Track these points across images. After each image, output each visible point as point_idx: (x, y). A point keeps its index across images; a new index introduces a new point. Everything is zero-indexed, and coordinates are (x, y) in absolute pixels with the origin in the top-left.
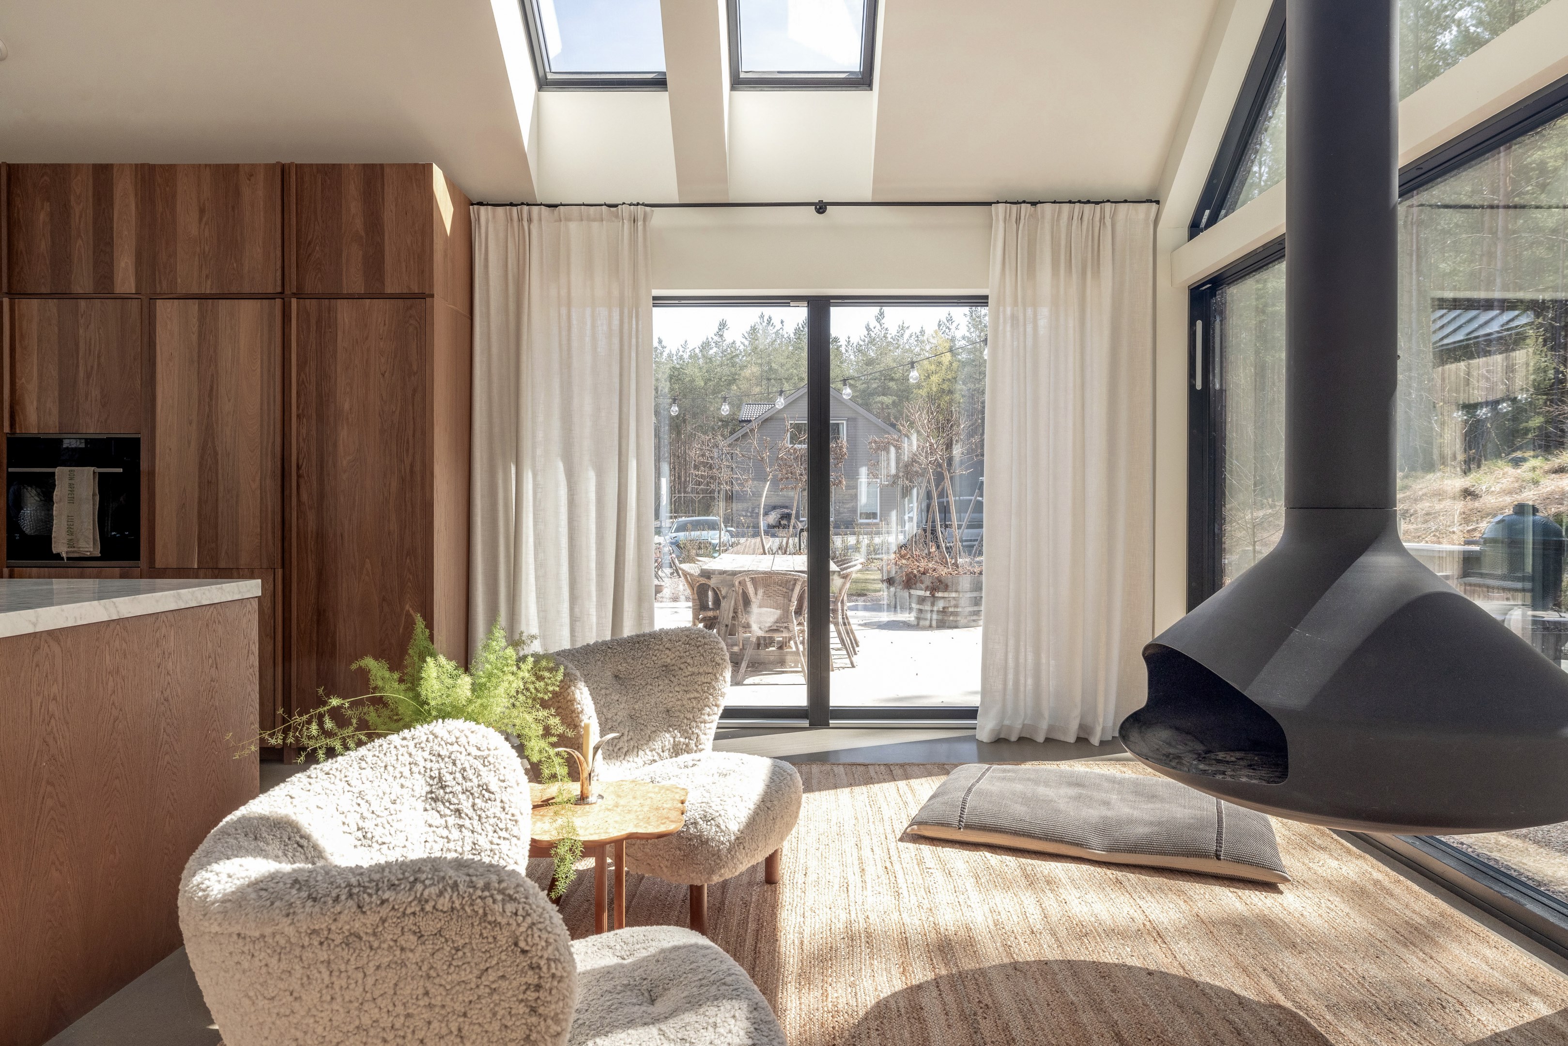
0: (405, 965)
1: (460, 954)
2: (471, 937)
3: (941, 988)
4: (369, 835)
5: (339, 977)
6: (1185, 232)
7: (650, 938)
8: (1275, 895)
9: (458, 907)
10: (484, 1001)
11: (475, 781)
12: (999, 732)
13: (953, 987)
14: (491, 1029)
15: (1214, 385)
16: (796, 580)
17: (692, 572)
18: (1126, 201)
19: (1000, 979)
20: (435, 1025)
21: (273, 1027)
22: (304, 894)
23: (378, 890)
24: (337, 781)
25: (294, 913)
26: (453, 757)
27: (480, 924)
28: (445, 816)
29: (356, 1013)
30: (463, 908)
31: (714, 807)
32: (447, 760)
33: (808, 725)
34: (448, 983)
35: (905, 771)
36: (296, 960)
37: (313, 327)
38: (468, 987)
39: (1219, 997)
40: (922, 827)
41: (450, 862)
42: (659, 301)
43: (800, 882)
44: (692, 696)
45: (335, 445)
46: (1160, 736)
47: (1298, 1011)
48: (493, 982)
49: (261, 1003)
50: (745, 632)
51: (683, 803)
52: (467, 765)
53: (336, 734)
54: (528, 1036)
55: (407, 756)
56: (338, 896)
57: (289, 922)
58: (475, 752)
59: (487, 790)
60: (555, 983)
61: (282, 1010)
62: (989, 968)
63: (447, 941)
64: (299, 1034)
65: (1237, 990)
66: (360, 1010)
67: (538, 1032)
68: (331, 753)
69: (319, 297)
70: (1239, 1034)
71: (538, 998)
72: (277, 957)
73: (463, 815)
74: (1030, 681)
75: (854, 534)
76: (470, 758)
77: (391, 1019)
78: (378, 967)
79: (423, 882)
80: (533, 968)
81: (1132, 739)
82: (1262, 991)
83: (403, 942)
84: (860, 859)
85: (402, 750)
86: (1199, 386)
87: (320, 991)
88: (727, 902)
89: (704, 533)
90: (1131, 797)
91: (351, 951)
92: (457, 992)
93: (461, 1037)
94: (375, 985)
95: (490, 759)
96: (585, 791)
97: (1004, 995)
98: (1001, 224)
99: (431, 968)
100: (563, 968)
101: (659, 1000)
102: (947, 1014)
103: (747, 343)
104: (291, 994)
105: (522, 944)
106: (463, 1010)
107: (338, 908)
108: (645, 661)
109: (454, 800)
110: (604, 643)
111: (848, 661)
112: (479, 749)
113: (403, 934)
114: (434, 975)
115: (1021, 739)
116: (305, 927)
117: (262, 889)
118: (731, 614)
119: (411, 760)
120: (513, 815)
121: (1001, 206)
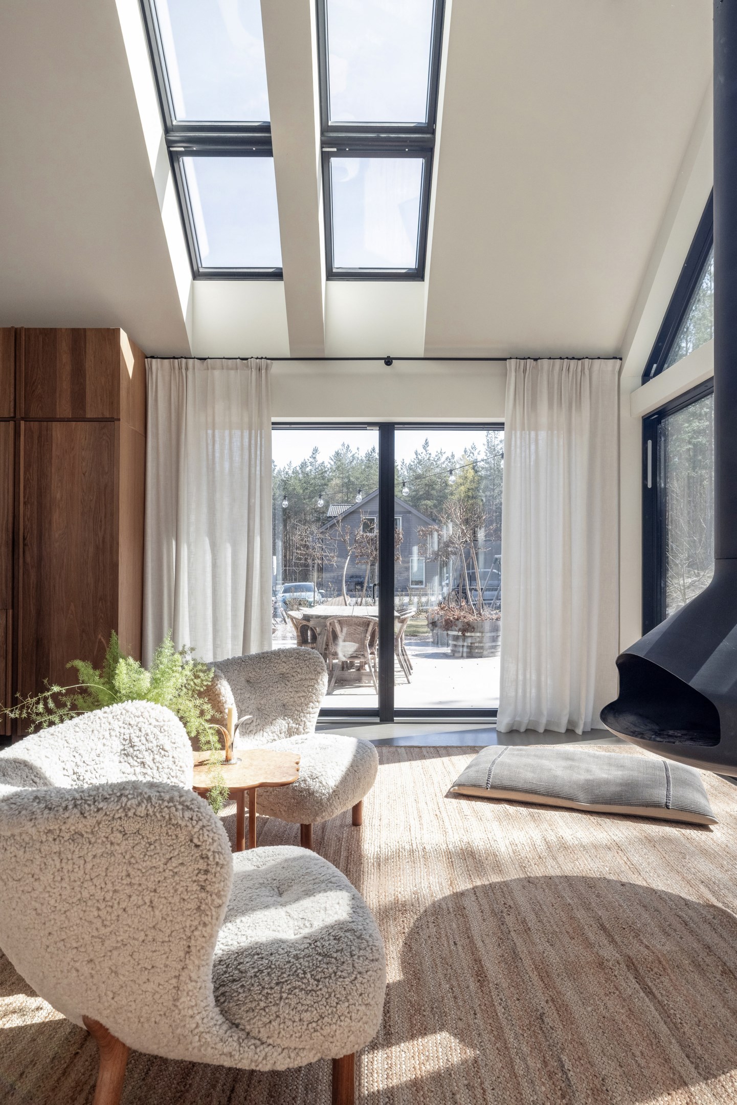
0: (114, 855)
1: (152, 847)
2: (160, 835)
3: (478, 894)
4: (81, 778)
5: (67, 863)
6: (640, 380)
7: (277, 853)
8: (708, 833)
9: (152, 814)
10: (168, 881)
11: (155, 742)
12: (513, 725)
13: (486, 894)
14: (173, 901)
15: (660, 484)
16: (369, 622)
17: (297, 617)
18: (599, 358)
19: (519, 889)
20: (134, 898)
21: (19, 901)
22: (42, 805)
23: (95, 802)
24: (59, 740)
25: (35, 818)
26: (139, 726)
27: (166, 826)
28: (134, 766)
29: (79, 889)
30: (155, 815)
31: (318, 769)
32: (135, 727)
33: (379, 721)
34: (144, 868)
35: (447, 751)
36: (37, 852)
37: (36, 441)
38: (158, 870)
39: (671, 900)
40: (461, 788)
41: (145, 784)
42: (277, 425)
43: (377, 824)
44: (301, 695)
45: (50, 523)
46: (628, 719)
47: (727, 909)
48: (175, 867)
49: (11, 883)
50: (334, 659)
51: (297, 763)
52: (149, 732)
53: (55, 713)
54: (199, 907)
55: (107, 724)
56: (67, 807)
57: (32, 824)
58: (154, 723)
59: (163, 749)
60: (219, 869)
61: (26, 888)
62: (511, 881)
63: (143, 838)
64: (38, 906)
65: (683, 895)
66: (81, 887)
67: (206, 904)
68: (51, 724)
69: (40, 420)
70: (686, 925)
71: (207, 879)
72: (23, 850)
73: (146, 766)
74: (534, 691)
75: (407, 595)
76: (151, 727)
77: (103, 893)
78: (95, 856)
79: (127, 796)
80: (203, 858)
81: (609, 721)
82: (701, 896)
83: (112, 839)
84: (419, 811)
85: (104, 720)
86: (650, 485)
87: (53, 874)
88: (326, 838)
89: (303, 594)
90: (606, 767)
91: (76, 844)
92: (150, 874)
93: (152, 907)
94: (92, 869)
95: (165, 727)
96: (229, 756)
97: (521, 899)
98: (513, 374)
99: (133, 857)
100: (224, 858)
101: (285, 893)
102: (482, 912)
103: (333, 463)
104: (33, 877)
105: (196, 841)
106: (154, 887)
107: (67, 814)
108: (268, 671)
109: (140, 756)
110: (239, 658)
111: (405, 679)
112: (157, 721)
113: (112, 833)
114: (134, 862)
115: (527, 731)
116: (43, 828)
117: (12, 803)
118: (324, 647)
119: (110, 727)
120: (181, 767)
121: (513, 361)
